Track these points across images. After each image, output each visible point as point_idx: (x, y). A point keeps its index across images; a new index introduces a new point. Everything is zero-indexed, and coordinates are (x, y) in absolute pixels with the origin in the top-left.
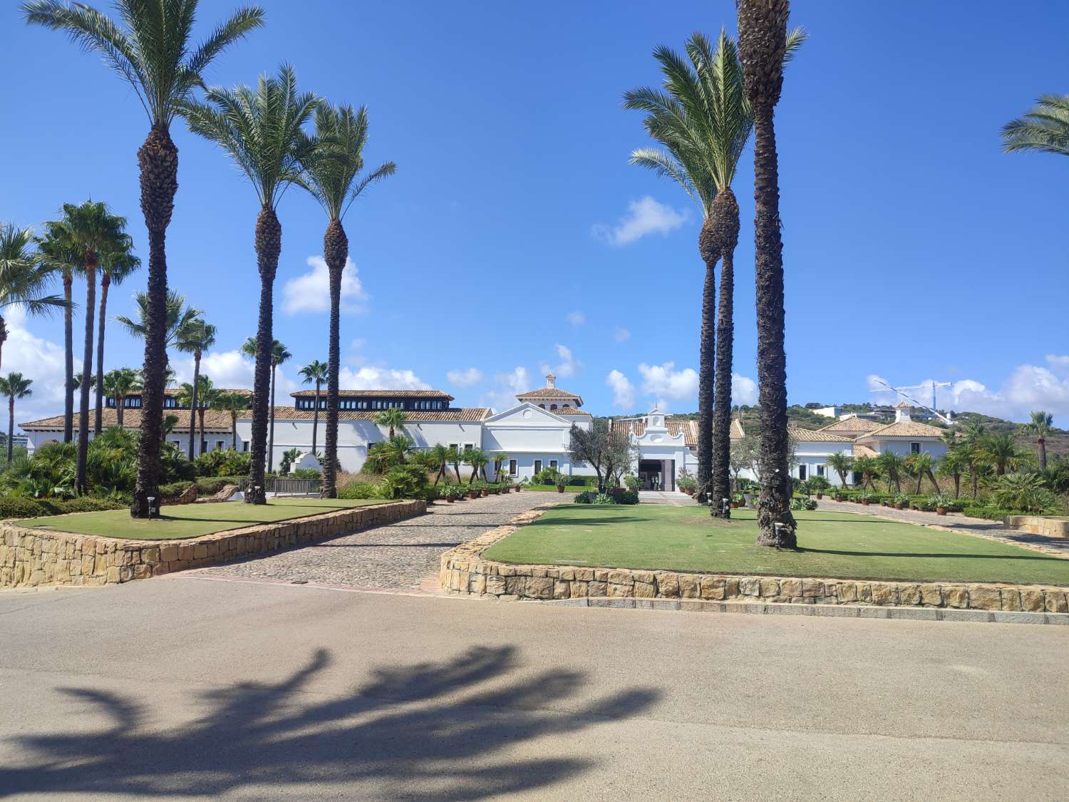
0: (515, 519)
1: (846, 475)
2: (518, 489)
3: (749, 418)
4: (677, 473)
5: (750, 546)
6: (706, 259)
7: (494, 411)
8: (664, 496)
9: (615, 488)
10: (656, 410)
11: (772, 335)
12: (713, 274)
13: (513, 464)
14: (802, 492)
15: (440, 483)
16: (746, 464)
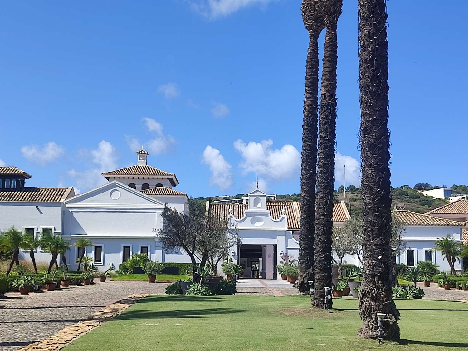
0: (98, 313)
1: (454, 261)
2: (103, 279)
3: (356, 200)
4: (279, 259)
5: (351, 338)
6: (309, 28)
7: (76, 191)
8: (265, 284)
9: (211, 276)
10: (257, 191)
11: (375, 112)
12: (317, 45)
13: (98, 250)
14: (409, 279)
15: (12, 273)
16: (351, 249)
